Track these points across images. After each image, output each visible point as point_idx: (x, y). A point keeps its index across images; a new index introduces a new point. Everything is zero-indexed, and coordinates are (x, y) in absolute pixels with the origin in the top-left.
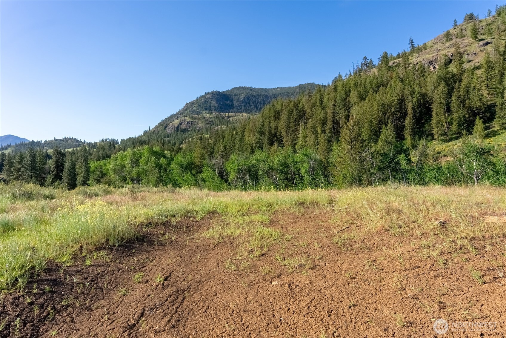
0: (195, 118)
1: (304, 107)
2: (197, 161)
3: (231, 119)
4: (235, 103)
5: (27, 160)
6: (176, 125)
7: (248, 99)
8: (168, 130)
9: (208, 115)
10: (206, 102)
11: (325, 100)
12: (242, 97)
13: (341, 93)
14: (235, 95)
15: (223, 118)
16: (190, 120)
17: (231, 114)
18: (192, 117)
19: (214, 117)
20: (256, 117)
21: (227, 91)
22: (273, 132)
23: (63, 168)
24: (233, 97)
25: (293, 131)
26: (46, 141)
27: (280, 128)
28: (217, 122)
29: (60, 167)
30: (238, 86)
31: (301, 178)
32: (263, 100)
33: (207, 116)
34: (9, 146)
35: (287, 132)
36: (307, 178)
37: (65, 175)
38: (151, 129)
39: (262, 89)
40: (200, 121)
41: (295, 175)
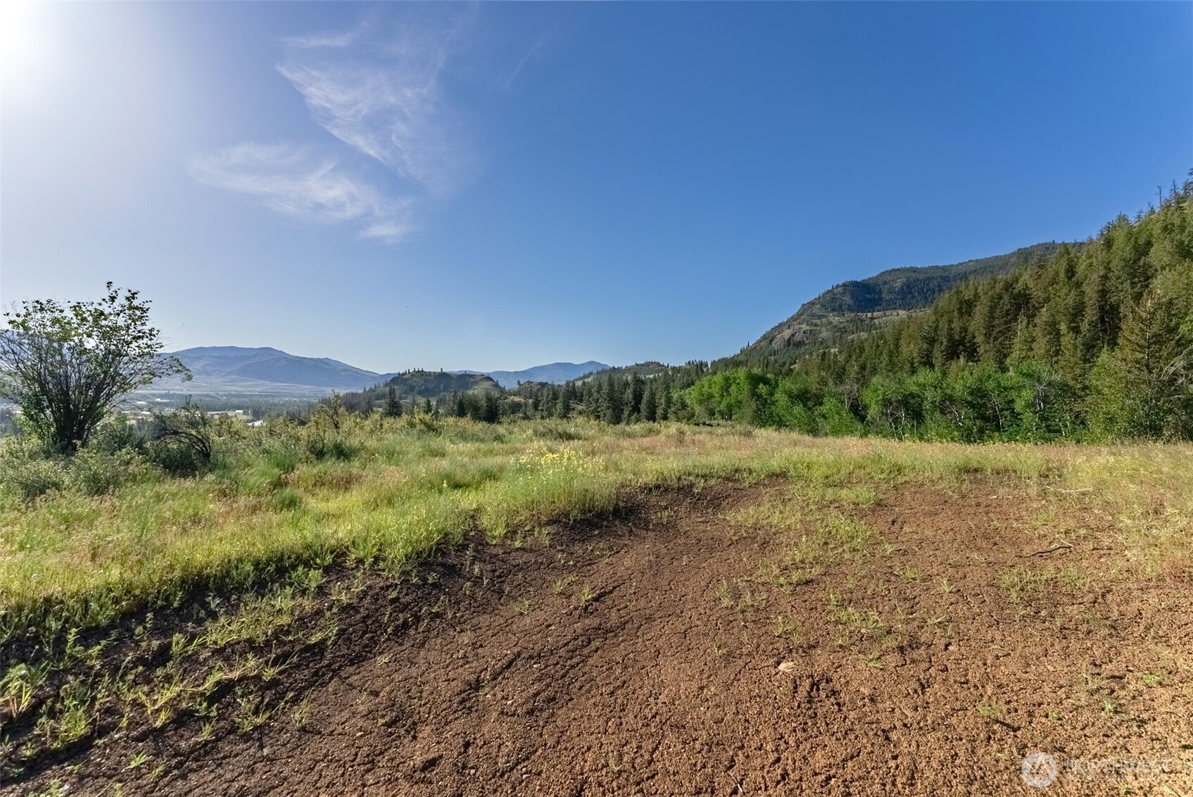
0: (816, 325)
1: (1027, 288)
2: (814, 388)
3: (876, 321)
4: (884, 295)
5: (605, 388)
6: (787, 337)
7: (908, 286)
8: (775, 345)
9: (837, 318)
10: (834, 300)
11: (1081, 269)
12: (898, 284)
14: (885, 283)
15: (862, 321)
16: (808, 328)
17: (876, 314)
18: (812, 324)
19: (848, 321)
20: (925, 314)
21: (870, 279)
22: (957, 337)
23: (642, 398)
24: (882, 286)
25: (1000, 332)
26: (627, 367)
27: (971, 329)
28: (851, 327)
29: (638, 396)
30: (890, 269)
31: (1016, 416)
32: (939, 285)
33: (835, 319)
34: (591, 374)
35: (988, 336)
37: (644, 406)
38: (751, 345)
39: (938, 268)
40: (824, 329)
41: (1002, 410)
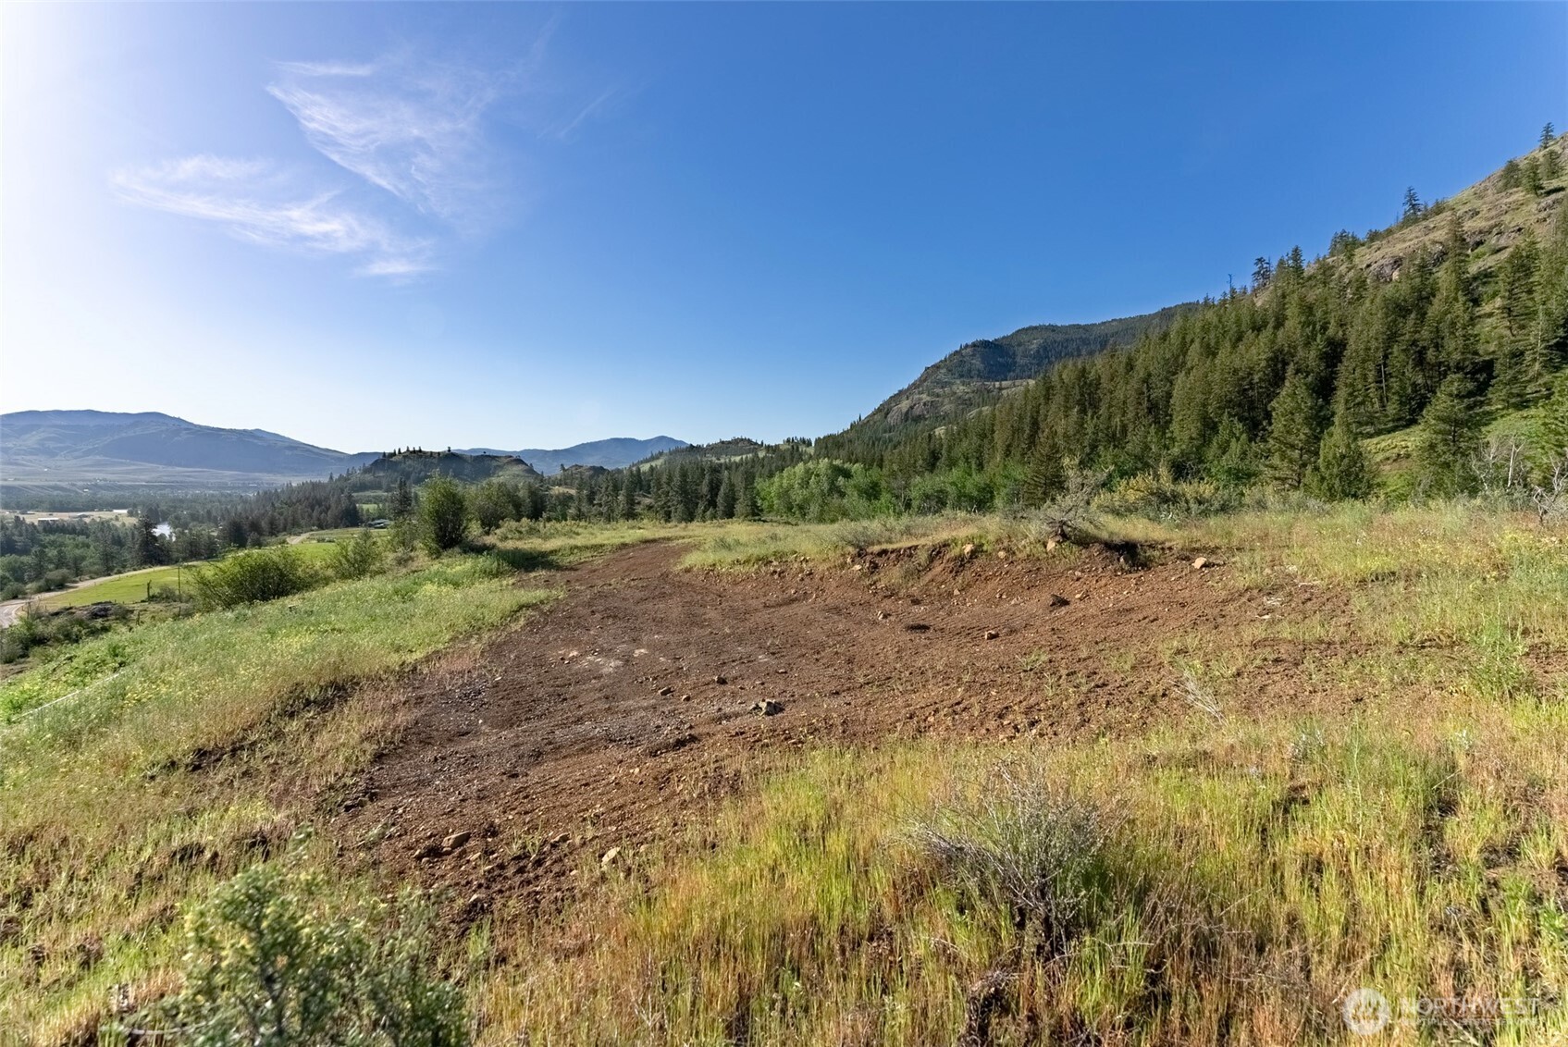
0: (938, 396)
3: (1004, 392)
4: (1018, 359)
5: (677, 479)
6: (904, 410)
7: (1045, 349)
8: (891, 420)
9: (963, 387)
10: (962, 363)
12: (1035, 345)
14: (1020, 345)
15: (989, 391)
16: (928, 399)
17: (1004, 383)
18: (934, 394)
19: (973, 392)
21: (1004, 338)
23: (719, 490)
24: (1016, 348)
26: (708, 445)
28: (977, 399)
29: (714, 488)
30: (1026, 326)
33: (960, 389)
34: (661, 454)
37: (720, 500)
38: (863, 418)
39: (1078, 326)
40: (946, 401)
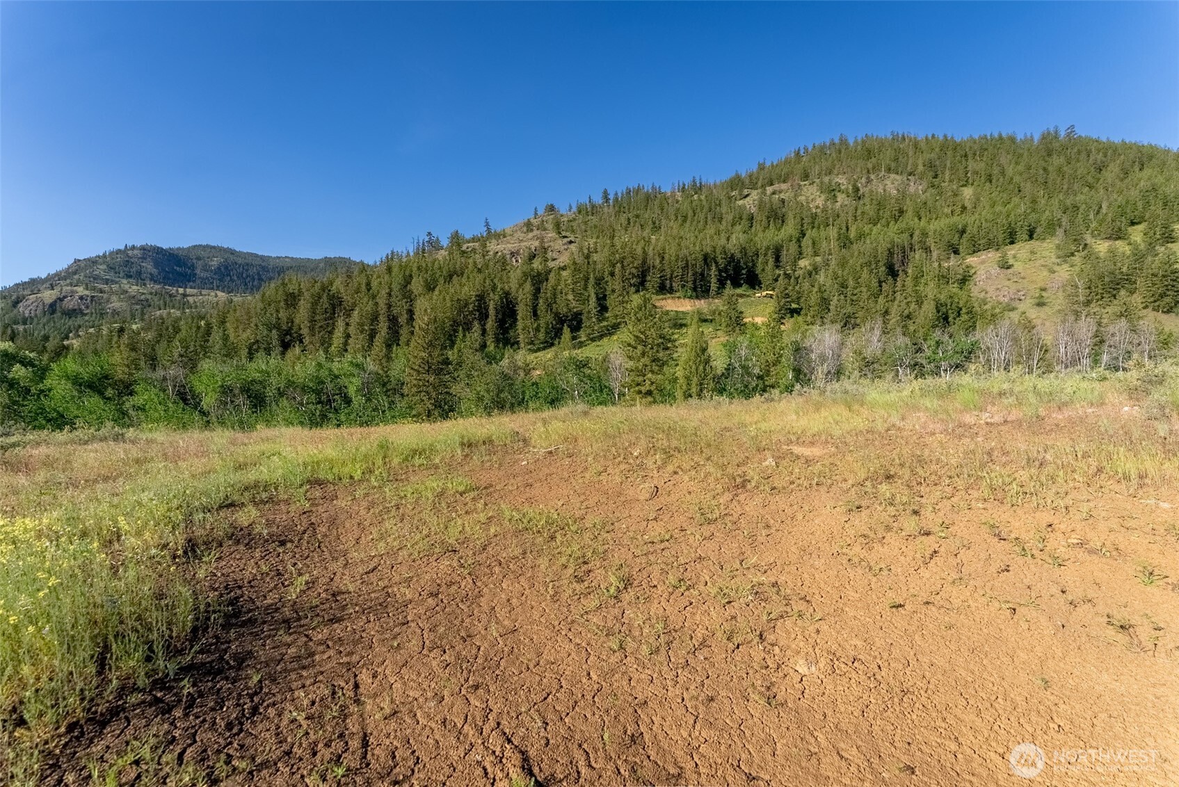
0: (101, 291)
1: (339, 292)
2: (120, 373)
3: (190, 299)
4: (198, 271)
6: (49, 301)
7: (226, 268)
8: (24, 310)
9: (135, 287)
10: (127, 263)
11: (374, 284)
12: (215, 263)
13: (397, 278)
14: (199, 259)
15: (171, 296)
16: (87, 292)
17: (189, 291)
18: (94, 289)
19: (151, 294)
20: (252, 300)
21: (179, 249)
22: (284, 327)
24: (195, 261)
25: (321, 327)
27: (297, 321)
28: (157, 302)
30: (203, 244)
31: (348, 401)
32: (258, 274)
33: (134, 289)
35: (312, 329)
36: (358, 401)
39: (256, 256)
40: (114, 298)
41: (334, 395)
